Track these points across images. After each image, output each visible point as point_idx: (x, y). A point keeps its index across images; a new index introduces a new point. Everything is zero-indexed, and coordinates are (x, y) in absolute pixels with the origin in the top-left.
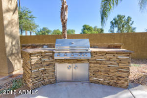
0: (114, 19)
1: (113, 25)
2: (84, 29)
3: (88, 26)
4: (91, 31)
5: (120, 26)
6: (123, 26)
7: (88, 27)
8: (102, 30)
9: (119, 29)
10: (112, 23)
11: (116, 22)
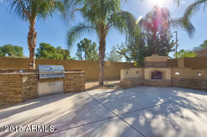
0: (81, 42)
1: (80, 48)
2: (42, 49)
3: (48, 45)
4: (53, 53)
5: (87, 50)
6: (90, 51)
7: (48, 47)
8: (67, 52)
9: (86, 53)
10: (78, 45)
11: (83, 46)
